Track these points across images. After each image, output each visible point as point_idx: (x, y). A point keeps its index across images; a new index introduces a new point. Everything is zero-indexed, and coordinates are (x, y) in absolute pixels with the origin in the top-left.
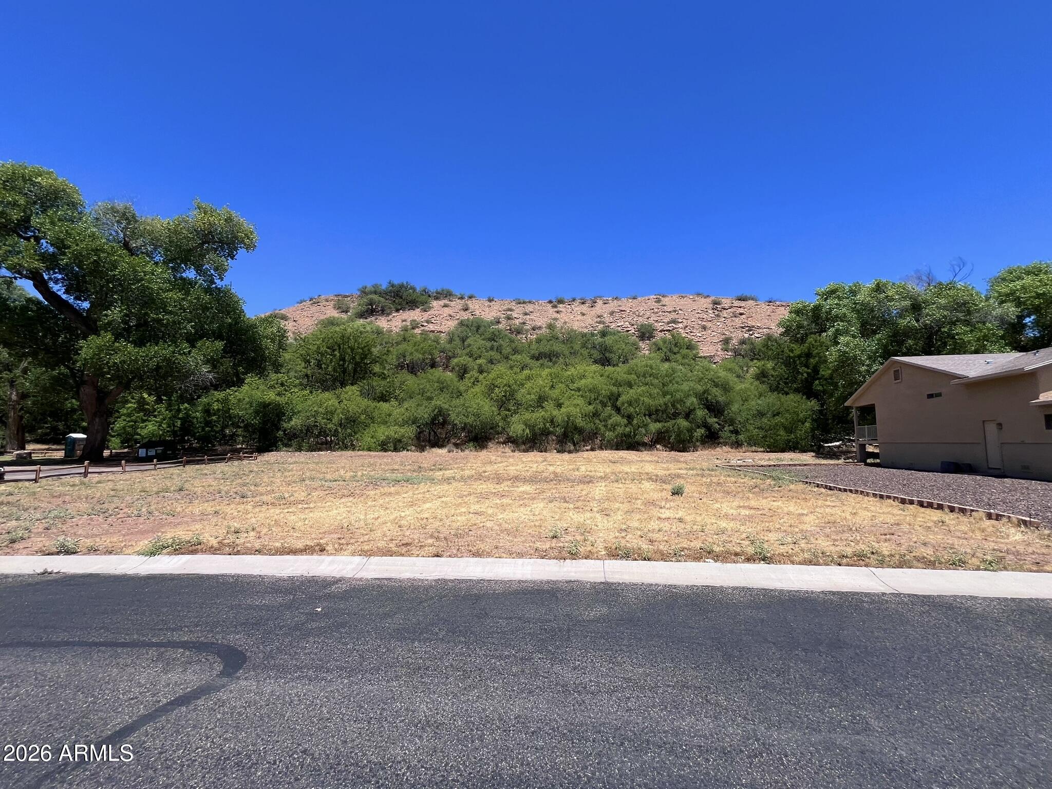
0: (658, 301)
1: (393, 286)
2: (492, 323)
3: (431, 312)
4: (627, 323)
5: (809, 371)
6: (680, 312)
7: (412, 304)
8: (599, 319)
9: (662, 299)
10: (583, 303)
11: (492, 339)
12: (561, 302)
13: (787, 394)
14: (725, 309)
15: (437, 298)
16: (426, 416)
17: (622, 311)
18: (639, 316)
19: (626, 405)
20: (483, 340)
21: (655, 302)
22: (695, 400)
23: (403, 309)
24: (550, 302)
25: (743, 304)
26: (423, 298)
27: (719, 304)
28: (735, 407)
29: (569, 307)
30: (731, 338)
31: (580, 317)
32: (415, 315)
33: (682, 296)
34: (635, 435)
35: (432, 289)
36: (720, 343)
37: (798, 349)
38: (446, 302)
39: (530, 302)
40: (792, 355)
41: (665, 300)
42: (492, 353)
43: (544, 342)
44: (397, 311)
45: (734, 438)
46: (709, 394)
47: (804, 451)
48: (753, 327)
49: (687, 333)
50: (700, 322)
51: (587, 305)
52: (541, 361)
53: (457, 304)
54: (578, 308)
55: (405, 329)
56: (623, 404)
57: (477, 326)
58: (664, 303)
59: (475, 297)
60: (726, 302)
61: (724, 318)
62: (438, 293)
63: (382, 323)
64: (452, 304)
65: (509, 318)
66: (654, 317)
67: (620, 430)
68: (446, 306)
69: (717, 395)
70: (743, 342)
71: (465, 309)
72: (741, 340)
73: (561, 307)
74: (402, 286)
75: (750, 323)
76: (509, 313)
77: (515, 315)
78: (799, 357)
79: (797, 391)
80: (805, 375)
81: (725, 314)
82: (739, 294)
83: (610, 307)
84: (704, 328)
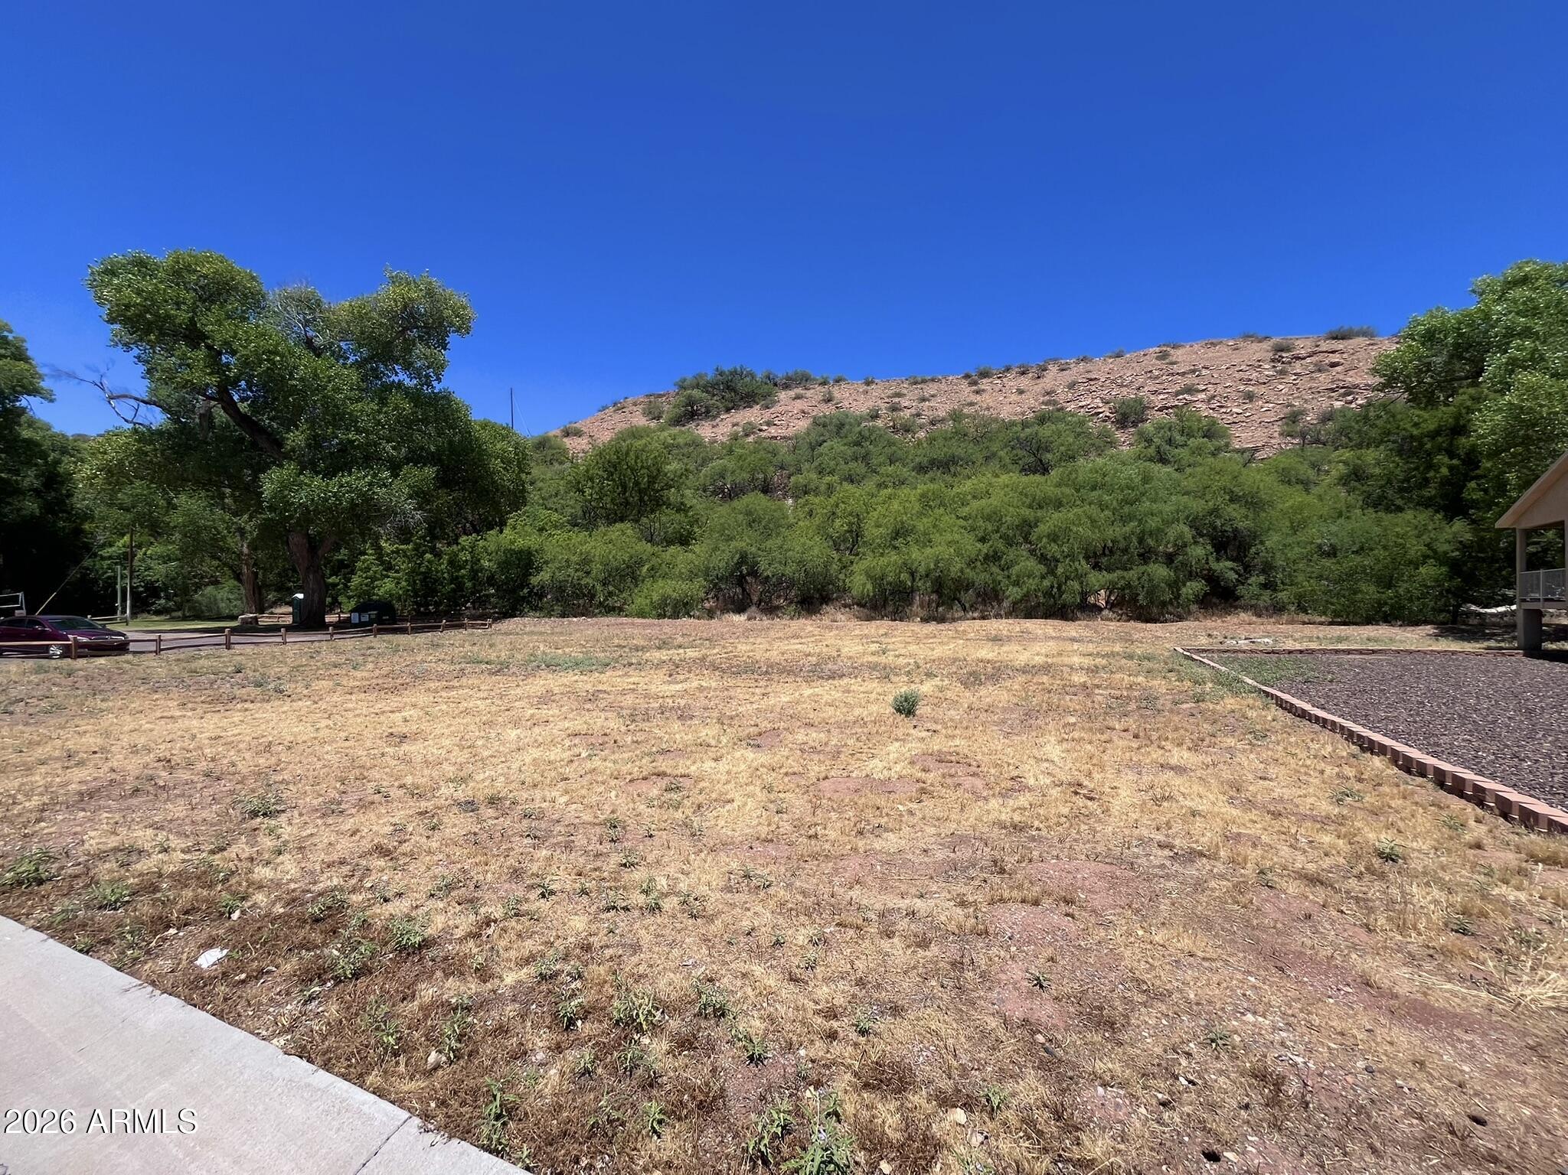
0: (1163, 356)
1: (721, 374)
2: (862, 418)
3: (777, 408)
4: (1098, 400)
5: (1455, 462)
6: (1204, 372)
7: (749, 399)
8: (1047, 398)
9: (1172, 352)
10: (1023, 373)
11: (858, 444)
12: (985, 375)
13: (1400, 509)
14: (1298, 358)
15: (786, 387)
16: (722, 564)
17: (1091, 380)
18: (1122, 386)
19: (1045, 540)
20: (845, 444)
21: (1157, 358)
22: (1186, 529)
23: (736, 407)
24: (967, 376)
25: (1339, 345)
26: (765, 389)
27: (1287, 349)
28: (1272, 540)
29: (999, 381)
30: (1303, 412)
31: (1014, 398)
32: (752, 415)
33: (1212, 344)
34: (1061, 592)
35: (780, 375)
36: (1280, 423)
37: (1430, 419)
38: (799, 391)
39: (933, 380)
40: (1415, 432)
41: (1178, 354)
42: (853, 465)
43: (940, 442)
44: (728, 410)
45: (1267, 599)
46: (1219, 517)
47: (1414, 621)
48: (1357, 386)
49: (1213, 409)
50: (1242, 388)
51: (1030, 375)
52: (931, 474)
53: (816, 393)
54: (1012, 382)
55: (735, 437)
56: (1040, 539)
57: (839, 426)
58: (1174, 359)
59: (845, 380)
60: (1303, 346)
61: (1295, 374)
62: (789, 378)
63: (705, 431)
64: (809, 393)
65: (895, 408)
66: (1151, 386)
67: (1032, 584)
68: (798, 397)
69: (1238, 517)
70: (1327, 417)
71: (828, 400)
72: (1324, 414)
73: (984, 385)
74: (734, 373)
75: (1350, 380)
76: (896, 400)
77: (905, 402)
78: (1434, 435)
79: (1426, 503)
80: (1444, 471)
81: (1298, 367)
82: (1334, 327)
83: (1071, 376)
84: (1250, 397)
